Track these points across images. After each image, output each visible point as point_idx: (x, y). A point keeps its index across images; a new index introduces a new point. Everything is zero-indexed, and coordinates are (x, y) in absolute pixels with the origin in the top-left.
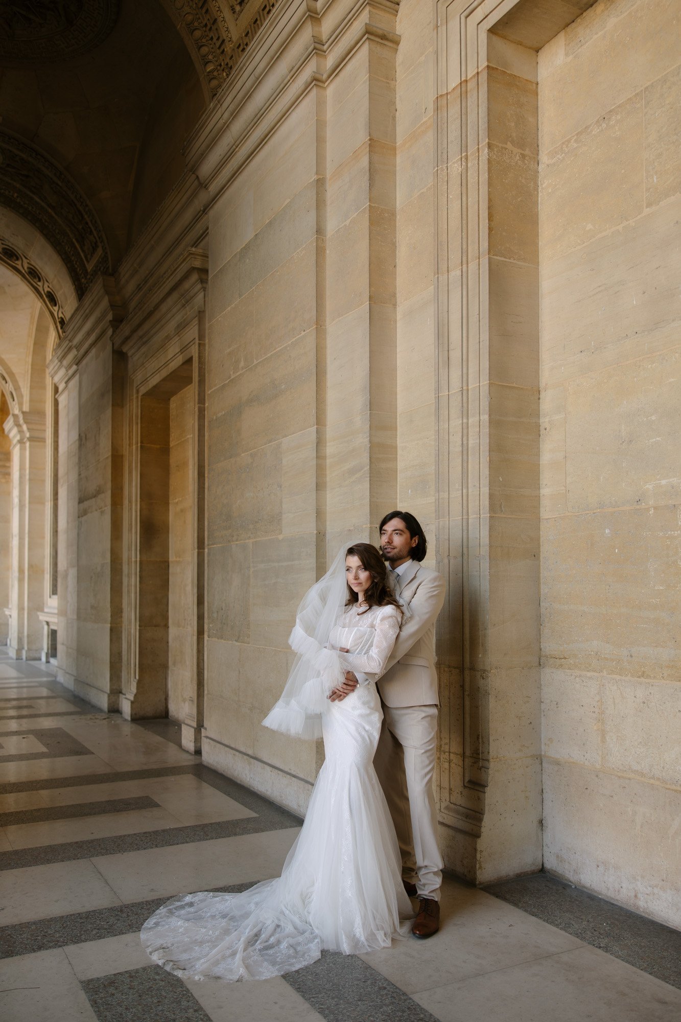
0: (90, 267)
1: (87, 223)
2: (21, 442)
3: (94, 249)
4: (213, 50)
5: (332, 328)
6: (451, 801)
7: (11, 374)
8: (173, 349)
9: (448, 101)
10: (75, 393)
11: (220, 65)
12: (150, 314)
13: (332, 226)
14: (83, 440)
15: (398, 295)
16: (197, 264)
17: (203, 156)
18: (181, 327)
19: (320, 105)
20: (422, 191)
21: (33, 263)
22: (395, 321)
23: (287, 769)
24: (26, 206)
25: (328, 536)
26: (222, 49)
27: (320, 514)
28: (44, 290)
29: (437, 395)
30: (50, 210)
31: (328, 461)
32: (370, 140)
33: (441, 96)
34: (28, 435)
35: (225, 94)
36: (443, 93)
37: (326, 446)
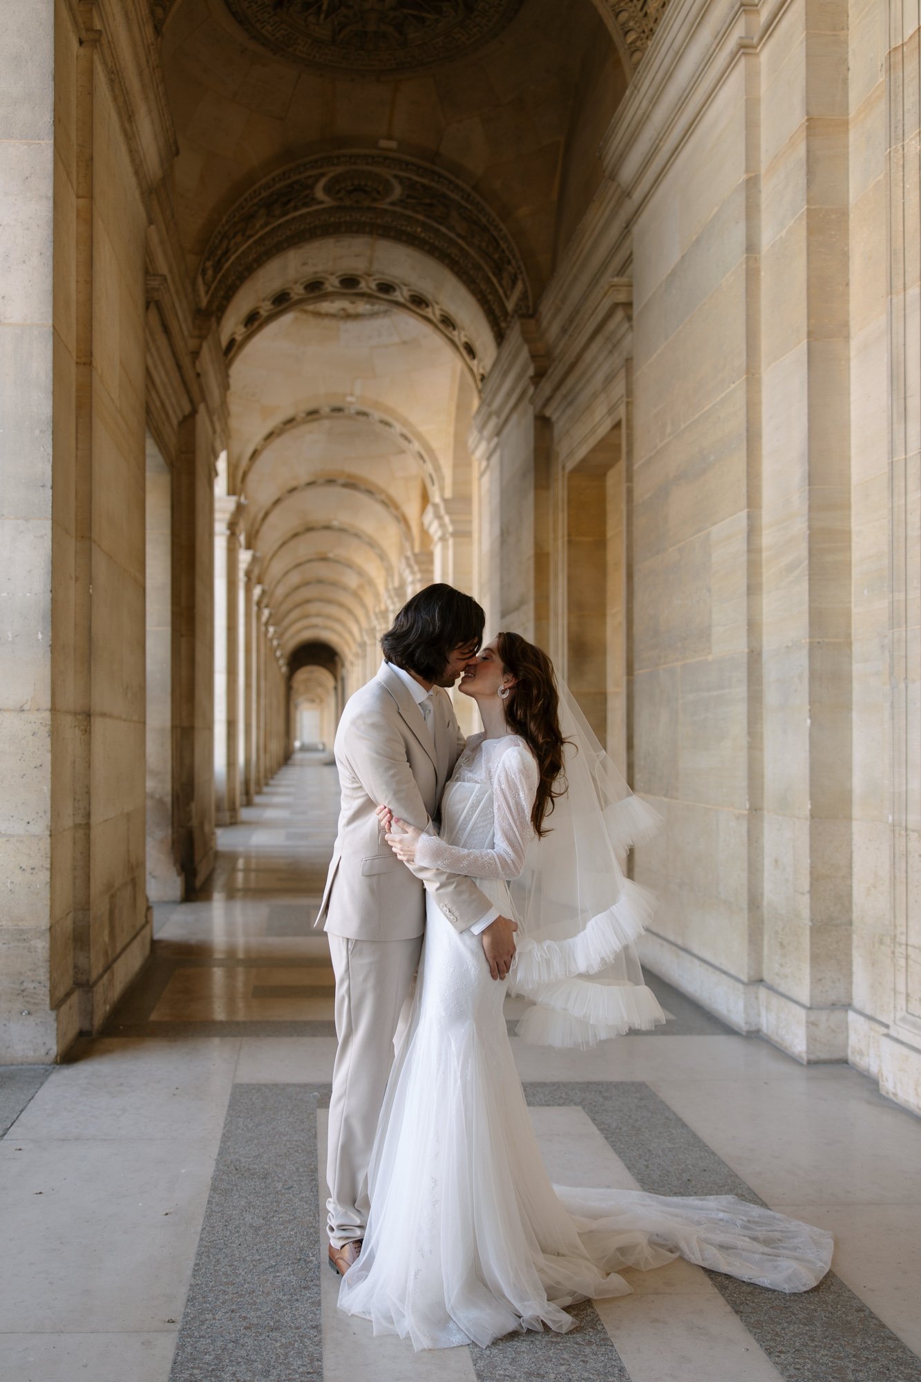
0: (510, 306)
1: (503, 251)
2: (443, 539)
3: (514, 282)
4: (634, 14)
5: (768, 376)
6: (910, 1011)
7: (430, 451)
8: (600, 410)
9: (905, 55)
10: (497, 474)
11: (644, 32)
12: (573, 366)
13: (767, 238)
14: (506, 536)
15: (852, 323)
16: (622, 297)
17: (622, 157)
18: (609, 380)
19: (752, 78)
20: (878, 179)
21: (444, 308)
22: (848, 360)
23: (717, 963)
24: (431, 241)
25: (765, 656)
26: (644, 11)
27: (753, 627)
28: (460, 340)
29: (891, 460)
30: (460, 241)
31: (765, 555)
32: (808, 120)
33: (895, 49)
34: (450, 529)
35: (641, 76)
36: (898, 45)
37: (761, 535)
